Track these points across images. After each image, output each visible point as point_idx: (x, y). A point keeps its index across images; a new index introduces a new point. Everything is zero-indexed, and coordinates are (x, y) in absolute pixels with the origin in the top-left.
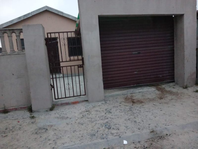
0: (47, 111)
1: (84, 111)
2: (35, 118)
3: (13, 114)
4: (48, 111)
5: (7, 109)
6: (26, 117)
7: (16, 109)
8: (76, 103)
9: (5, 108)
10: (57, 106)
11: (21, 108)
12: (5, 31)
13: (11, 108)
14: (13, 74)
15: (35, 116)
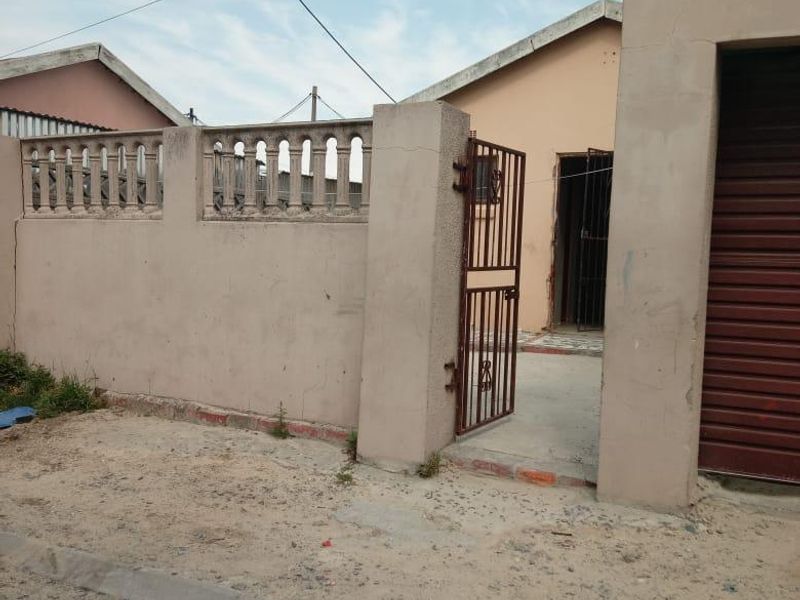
0: (406, 473)
1: (549, 526)
2: (354, 484)
3: (297, 446)
4: (411, 476)
5: (286, 421)
6: (325, 472)
7: (312, 433)
8: (541, 480)
9: (281, 418)
10: (455, 468)
11: (330, 433)
12: (330, 131)
13: (301, 423)
14: (328, 297)
15: (354, 476)
